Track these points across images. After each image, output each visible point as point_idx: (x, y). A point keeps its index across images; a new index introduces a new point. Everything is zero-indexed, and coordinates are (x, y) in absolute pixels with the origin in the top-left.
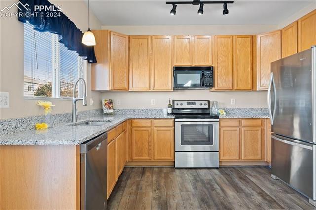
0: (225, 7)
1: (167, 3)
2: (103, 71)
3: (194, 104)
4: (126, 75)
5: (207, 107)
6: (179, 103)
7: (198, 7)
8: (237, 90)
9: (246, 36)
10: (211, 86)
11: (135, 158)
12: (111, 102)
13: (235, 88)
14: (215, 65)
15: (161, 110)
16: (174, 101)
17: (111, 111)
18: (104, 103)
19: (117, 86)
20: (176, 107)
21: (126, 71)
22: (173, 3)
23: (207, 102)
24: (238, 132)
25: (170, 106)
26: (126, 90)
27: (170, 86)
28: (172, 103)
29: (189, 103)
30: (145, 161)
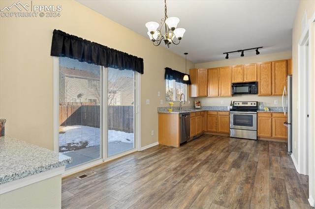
0: (257, 51)
1: (224, 53)
2: (194, 88)
3: (247, 104)
4: (206, 89)
5: (255, 105)
6: (237, 103)
7: (240, 53)
8: (274, 95)
9: (282, 61)
10: (256, 93)
11: (209, 130)
12: (199, 102)
13: (273, 94)
14: (258, 81)
15: (227, 107)
16: (234, 102)
17: (199, 107)
18: (195, 103)
19: (201, 95)
20: (235, 105)
21: (206, 86)
22: (227, 53)
23: (256, 103)
24: (270, 120)
25: (231, 105)
26: (206, 96)
27: (230, 93)
28: (232, 103)
29: (244, 103)
30: (214, 132)
